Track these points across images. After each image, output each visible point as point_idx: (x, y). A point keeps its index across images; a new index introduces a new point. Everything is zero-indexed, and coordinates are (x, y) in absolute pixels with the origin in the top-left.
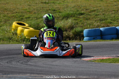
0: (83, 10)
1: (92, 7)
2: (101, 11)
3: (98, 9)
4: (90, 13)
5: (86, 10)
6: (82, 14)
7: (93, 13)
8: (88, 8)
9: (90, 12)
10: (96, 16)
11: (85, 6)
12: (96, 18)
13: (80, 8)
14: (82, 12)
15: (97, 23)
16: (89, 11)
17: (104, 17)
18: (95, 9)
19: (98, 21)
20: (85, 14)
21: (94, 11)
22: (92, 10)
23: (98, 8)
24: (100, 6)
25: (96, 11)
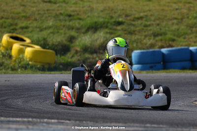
0: (119, 16)
1: (135, 11)
2: (153, 18)
3: (146, 16)
4: (133, 23)
5: (127, 16)
6: (120, 23)
7: (139, 22)
8: (128, 12)
9: (134, 21)
10: (145, 28)
11: (123, 10)
12: (145, 32)
13: (115, 13)
14: (120, 20)
15: (149, 39)
16: (132, 18)
17: (160, 29)
18: (142, 14)
19: (151, 36)
20: (125, 24)
21: (141, 18)
22: (136, 16)
23: (145, 14)
24: (150, 10)
25: (144, 19)
